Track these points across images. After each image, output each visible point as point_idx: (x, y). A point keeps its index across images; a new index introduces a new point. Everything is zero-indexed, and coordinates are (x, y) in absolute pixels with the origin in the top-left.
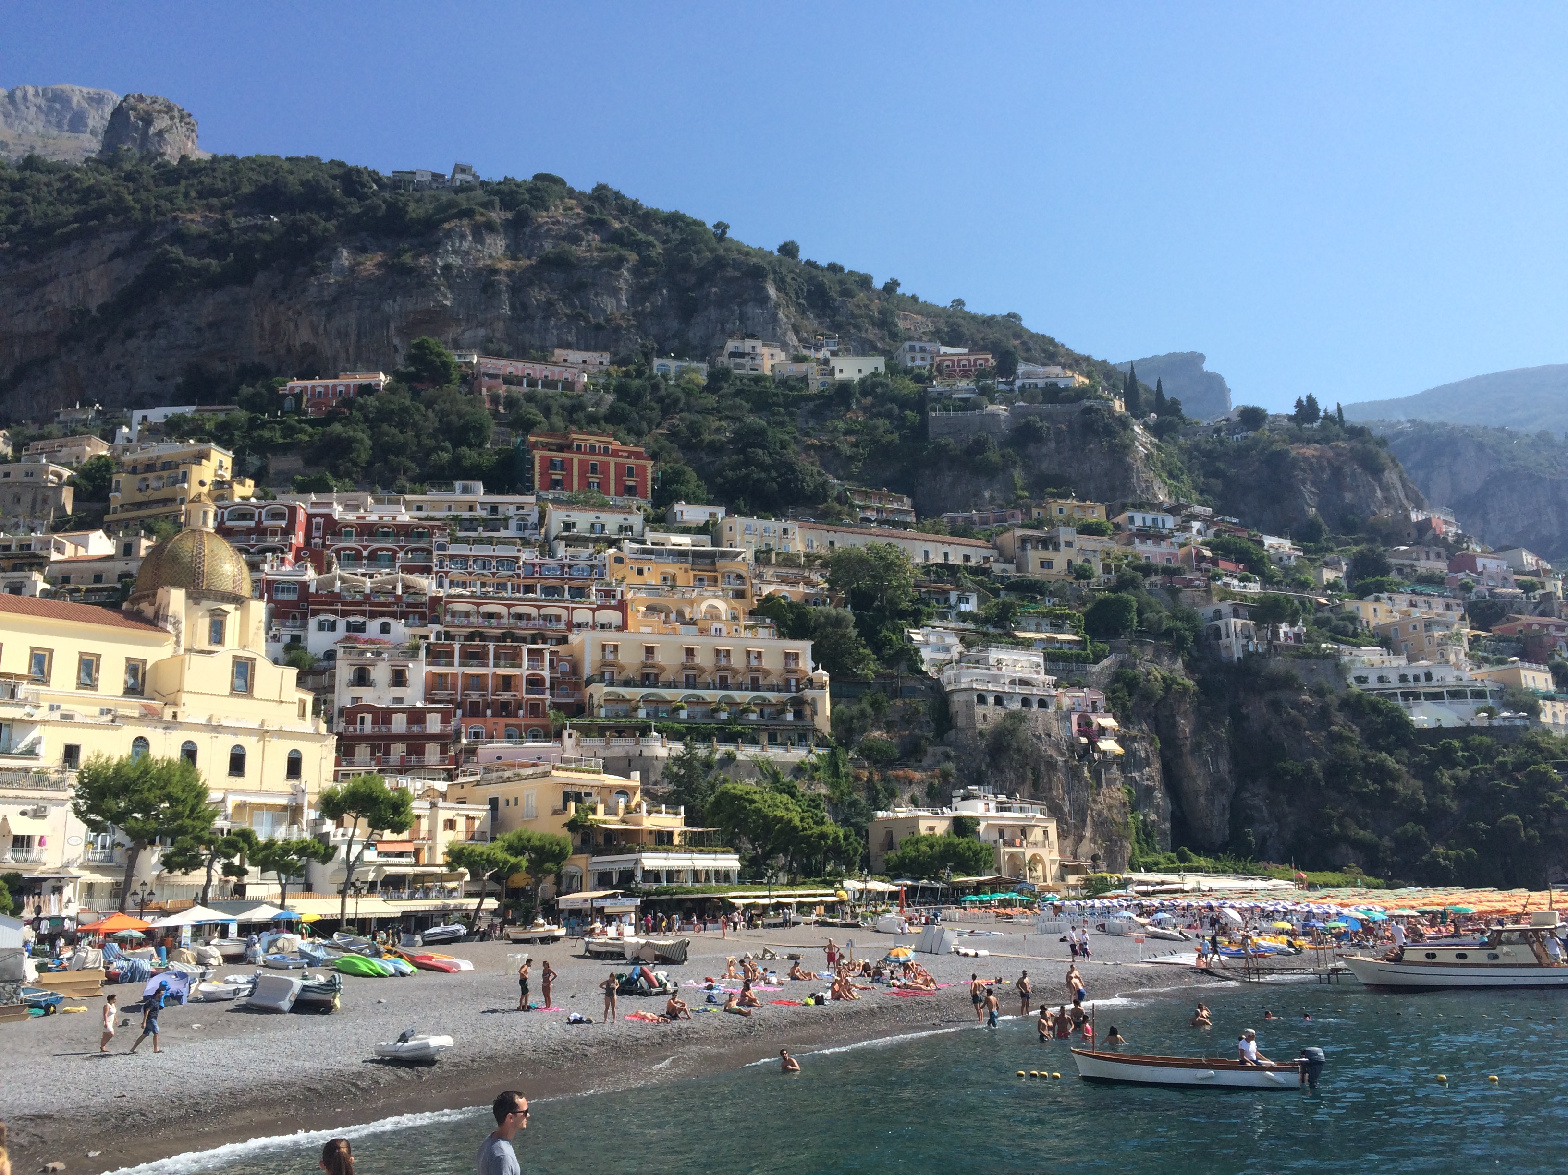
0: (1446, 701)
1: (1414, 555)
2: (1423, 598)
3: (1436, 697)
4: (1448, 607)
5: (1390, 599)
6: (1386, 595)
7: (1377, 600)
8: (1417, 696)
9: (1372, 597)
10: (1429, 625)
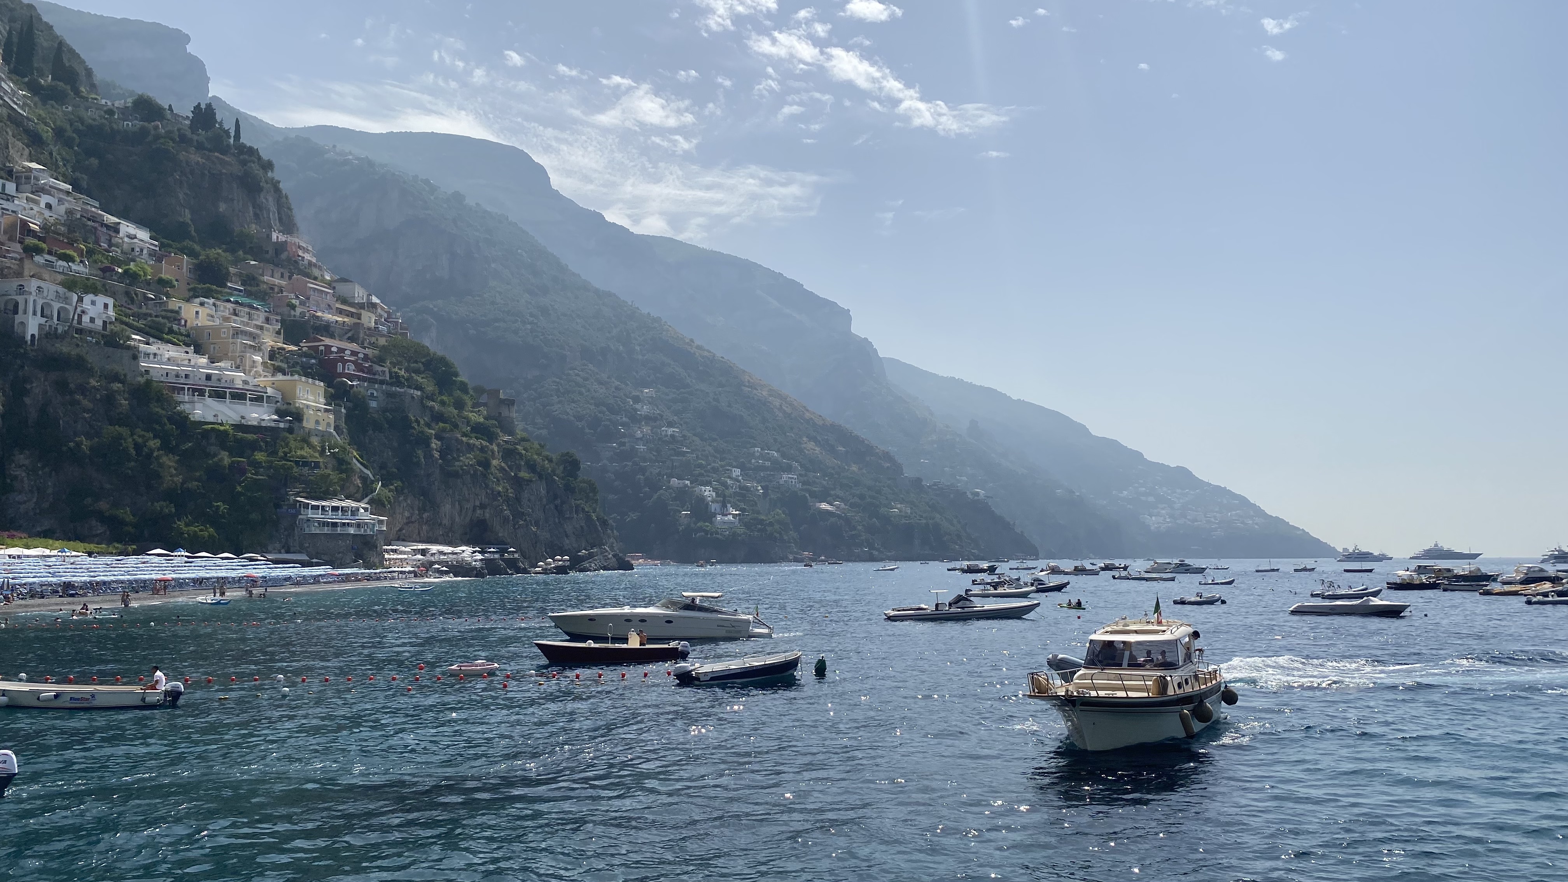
0: (228, 400)
1: (260, 271)
2: (247, 310)
3: (219, 395)
4: (267, 320)
5: (214, 305)
6: (211, 301)
7: (202, 304)
8: (201, 393)
9: (198, 300)
10: (237, 333)
